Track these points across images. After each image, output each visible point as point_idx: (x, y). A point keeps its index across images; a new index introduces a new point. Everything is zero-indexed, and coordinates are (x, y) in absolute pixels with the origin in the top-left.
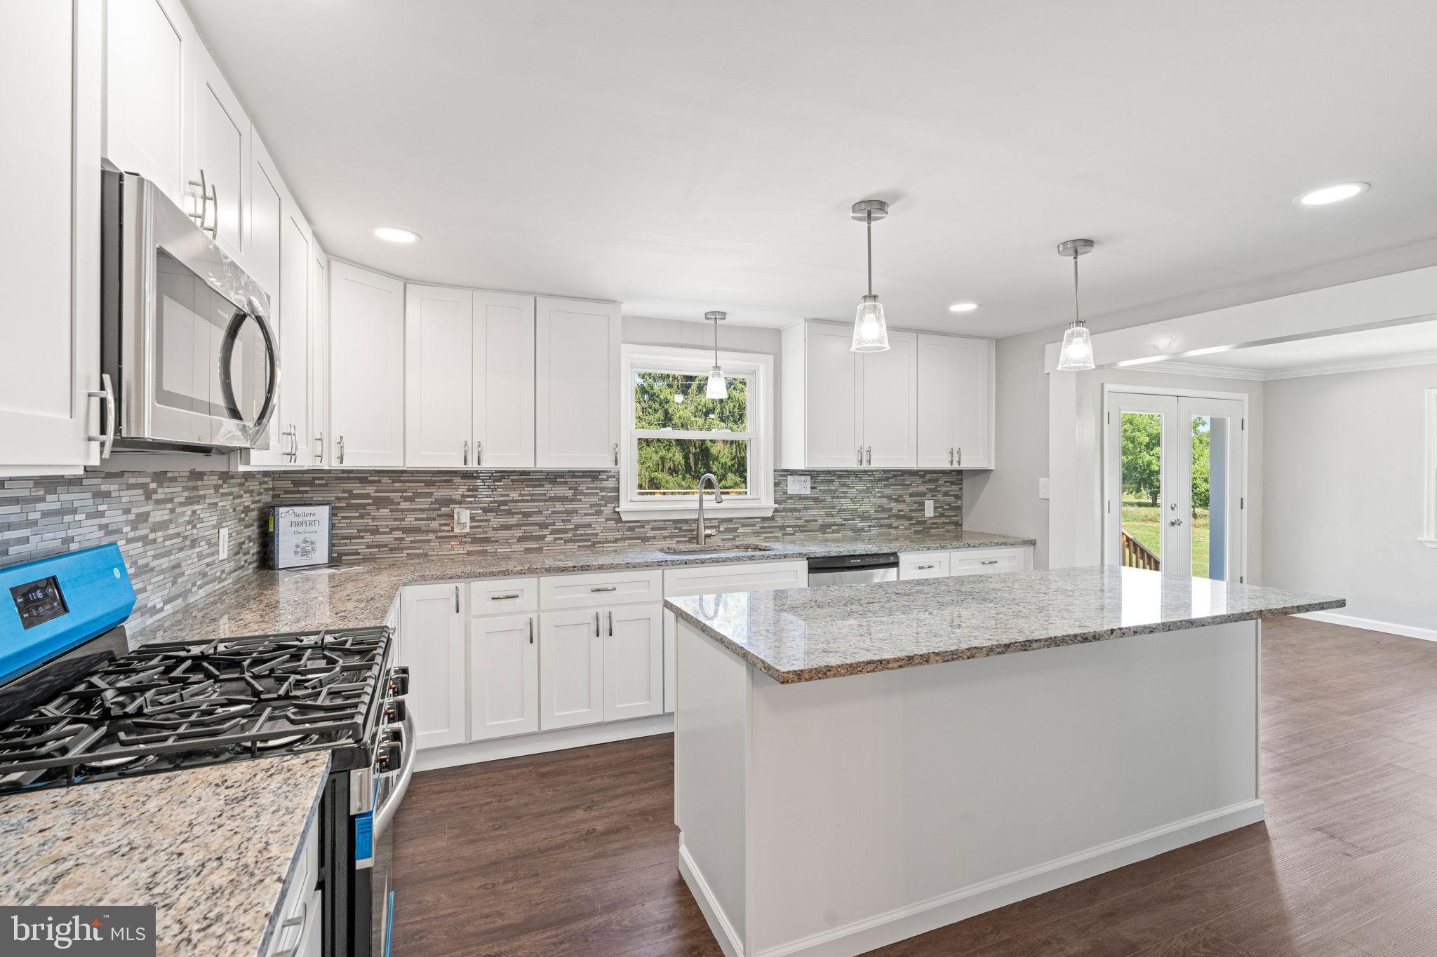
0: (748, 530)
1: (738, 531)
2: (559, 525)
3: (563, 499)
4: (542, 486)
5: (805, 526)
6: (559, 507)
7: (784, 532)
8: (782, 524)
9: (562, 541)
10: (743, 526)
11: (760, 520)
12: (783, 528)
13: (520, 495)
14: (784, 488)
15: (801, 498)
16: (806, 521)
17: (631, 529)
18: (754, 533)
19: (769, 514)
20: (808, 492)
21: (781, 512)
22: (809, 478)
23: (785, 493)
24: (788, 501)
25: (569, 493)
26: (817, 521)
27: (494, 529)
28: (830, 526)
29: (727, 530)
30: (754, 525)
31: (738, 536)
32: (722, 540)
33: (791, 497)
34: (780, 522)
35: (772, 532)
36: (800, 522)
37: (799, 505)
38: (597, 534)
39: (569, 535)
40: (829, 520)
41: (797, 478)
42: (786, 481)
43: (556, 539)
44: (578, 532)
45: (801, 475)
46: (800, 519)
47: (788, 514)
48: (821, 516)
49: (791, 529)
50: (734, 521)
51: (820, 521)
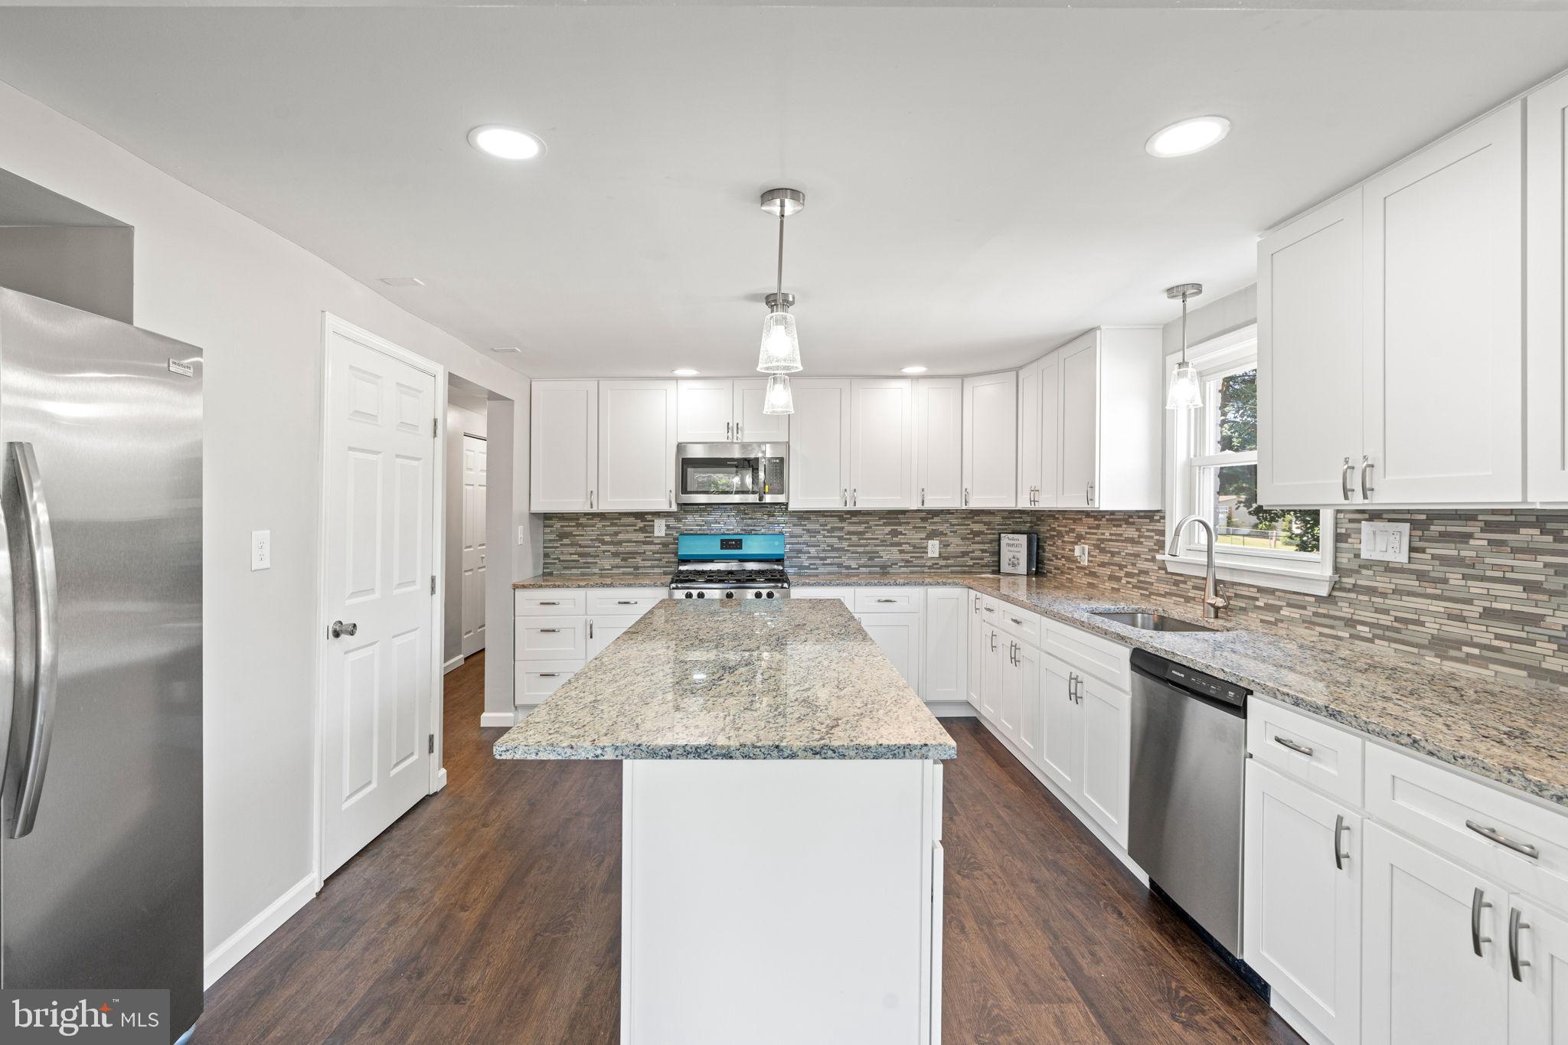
0: (1295, 614)
1: (1282, 612)
2: (1130, 569)
3: (1132, 541)
4: (1120, 526)
5: (1397, 631)
6: (1131, 549)
7: (1353, 631)
8: (1349, 616)
9: (1131, 586)
10: (1289, 605)
11: (1312, 599)
12: (1350, 623)
13: (1111, 534)
14: (1356, 546)
15: (1388, 568)
16: (1397, 619)
17: (1176, 583)
18: (1304, 621)
19: (1324, 591)
20: (1401, 557)
21: (1349, 591)
22: (1406, 527)
23: (1357, 556)
24: (1364, 572)
25: (1135, 535)
26: (1422, 624)
27: (1099, 566)
28: (1458, 644)
29: (1268, 608)
30: (1304, 608)
31: (1282, 621)
32: (1262, 621)
33: (1369, 565)
34: (1345, 611)
35: (1332, 627)
36: (1386, 620)
37: (1382, 583)
38: (1152, 584)
39: (1134, 581)
40: (1456, 629)
41: (1378, 525)
42: (1359, 531)
43: (1128, 582)
44: (1141, 579)
45: (1390, 520)
46: (1386, 612)
47: (1361, 597)
48: (1435, 615)
49: (1367, 629)
50: (1277, 593)
51: (1431, 627)
